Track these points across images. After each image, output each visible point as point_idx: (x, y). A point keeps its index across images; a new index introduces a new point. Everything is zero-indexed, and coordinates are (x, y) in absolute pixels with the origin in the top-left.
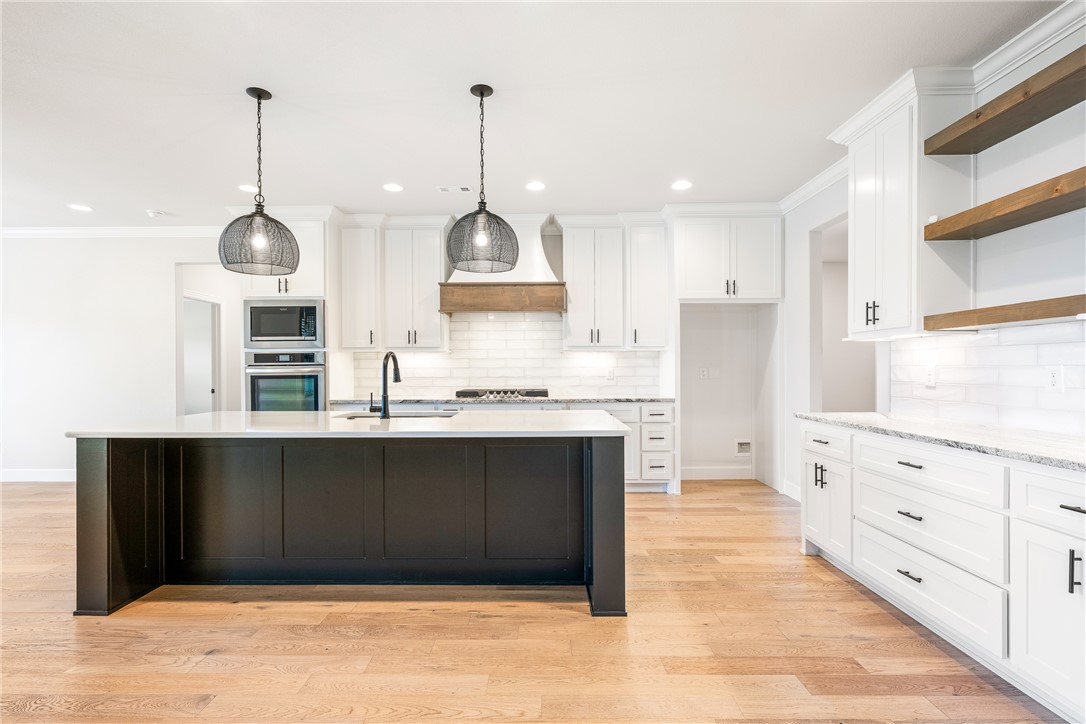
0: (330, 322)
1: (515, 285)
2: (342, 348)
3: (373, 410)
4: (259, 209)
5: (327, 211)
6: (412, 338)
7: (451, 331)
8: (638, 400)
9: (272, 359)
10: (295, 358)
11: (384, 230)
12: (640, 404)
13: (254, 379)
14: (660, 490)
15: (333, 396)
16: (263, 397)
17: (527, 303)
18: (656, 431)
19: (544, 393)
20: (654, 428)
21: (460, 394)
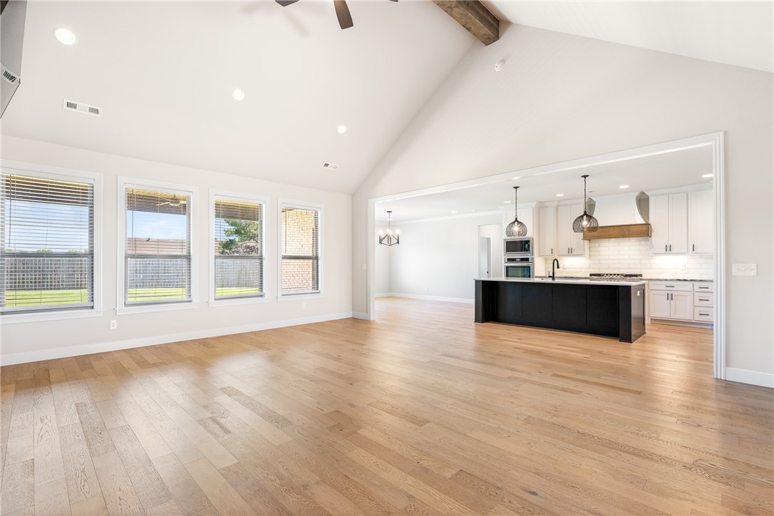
0: (535, 246)
1: (620, 226)
2: (540, 256)
3: (550, 277)
4: (516, 220)
5: (534, 204)
6: (570, 252)
7: (590, 247)
8: (692, 280)
9: (513, 260)
10: (523, 260)
11: (557, 207)
12: (693, 282)
13: (507, 267)
14: (710, 327)
15: (536, 275)
16: (510, 273)
17: (627, 233)
18: (704, 296)
19: (641, 275)
20: (702, 294)
21: (591, 275)
